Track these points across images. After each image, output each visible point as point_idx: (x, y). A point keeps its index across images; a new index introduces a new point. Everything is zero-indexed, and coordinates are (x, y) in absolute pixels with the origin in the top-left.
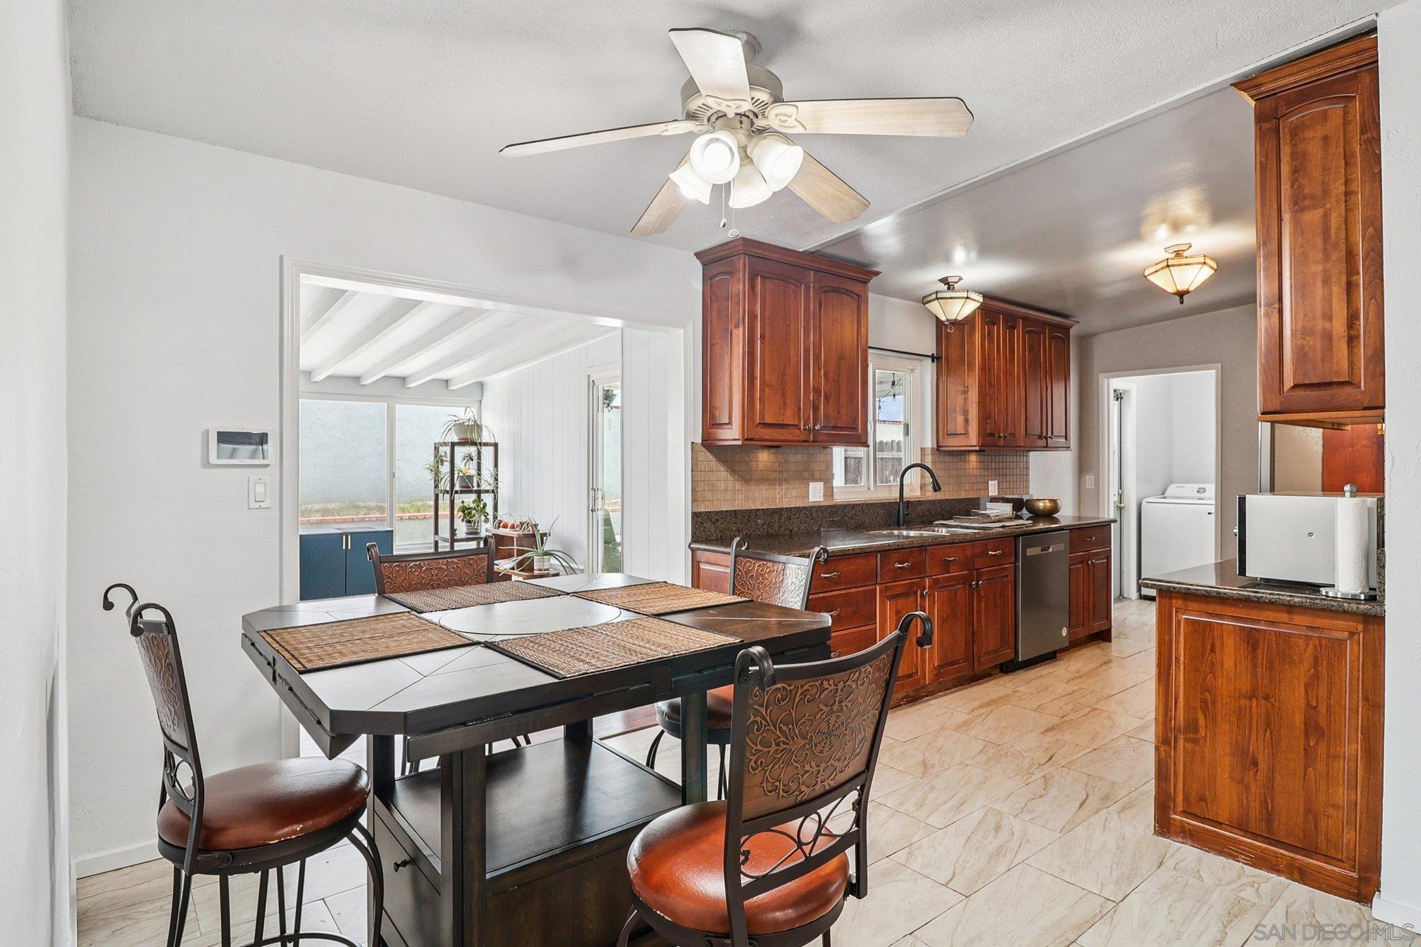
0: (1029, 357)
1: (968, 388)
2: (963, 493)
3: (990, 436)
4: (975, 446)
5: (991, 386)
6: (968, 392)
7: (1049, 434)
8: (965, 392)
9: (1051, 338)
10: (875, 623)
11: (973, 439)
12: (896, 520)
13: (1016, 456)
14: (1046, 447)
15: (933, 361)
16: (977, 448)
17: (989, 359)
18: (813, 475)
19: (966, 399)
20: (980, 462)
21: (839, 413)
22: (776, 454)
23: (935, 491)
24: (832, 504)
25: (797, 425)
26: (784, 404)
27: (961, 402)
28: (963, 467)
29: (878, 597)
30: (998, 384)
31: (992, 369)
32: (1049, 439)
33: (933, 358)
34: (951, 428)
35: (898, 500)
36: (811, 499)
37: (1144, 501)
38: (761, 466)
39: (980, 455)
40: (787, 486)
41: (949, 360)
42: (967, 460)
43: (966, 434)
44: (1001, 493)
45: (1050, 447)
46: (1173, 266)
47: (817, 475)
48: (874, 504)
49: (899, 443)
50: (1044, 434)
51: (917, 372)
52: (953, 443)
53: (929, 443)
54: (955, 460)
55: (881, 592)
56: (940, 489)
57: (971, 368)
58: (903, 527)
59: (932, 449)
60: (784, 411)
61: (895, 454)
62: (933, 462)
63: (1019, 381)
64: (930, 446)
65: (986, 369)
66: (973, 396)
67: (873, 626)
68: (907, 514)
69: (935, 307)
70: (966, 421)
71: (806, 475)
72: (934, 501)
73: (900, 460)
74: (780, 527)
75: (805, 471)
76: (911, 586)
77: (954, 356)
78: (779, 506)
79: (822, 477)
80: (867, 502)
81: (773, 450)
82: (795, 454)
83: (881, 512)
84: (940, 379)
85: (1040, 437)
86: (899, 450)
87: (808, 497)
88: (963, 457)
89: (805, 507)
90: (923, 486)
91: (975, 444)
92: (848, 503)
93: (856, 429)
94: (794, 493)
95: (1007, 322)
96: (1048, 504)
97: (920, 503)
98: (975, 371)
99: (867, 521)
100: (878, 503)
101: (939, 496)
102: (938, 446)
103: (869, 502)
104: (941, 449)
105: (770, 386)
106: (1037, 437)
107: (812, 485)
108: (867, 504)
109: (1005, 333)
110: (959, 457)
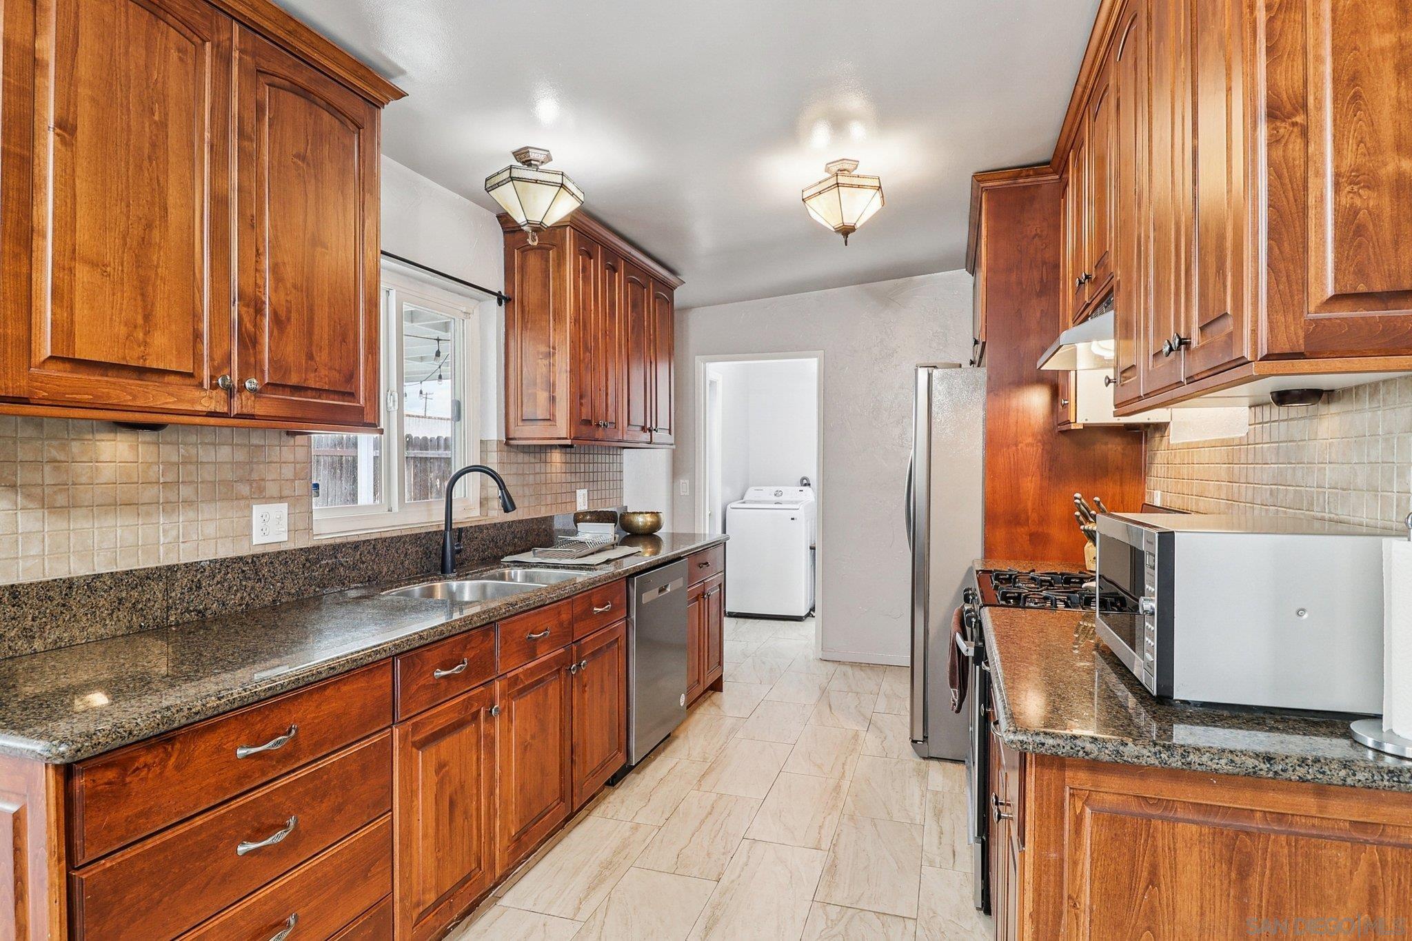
0: (632, 316)
1: (554, 348)
2: (543, 509)
3: (586, 425)
4: (566, 438)
5: (587, 349)
6: (554, 354)
7: (654, 427)
8: (549, 355)
9: (656, 297)
10: (391, 810)
11: (562, 428)
12: (439, 562)
13: (609, 454)
14: (650, 443)
15: (500, 304)
16: (568, 442)
17: (584, 309)
18: (261, 490)
19: (551, 366)
20: (566, 463)
21: (310, 357)
22: (158, 444)
23: (506, 511)
24: (309, 545)
25: (191, 375)
26: (147, 318)
27: (544, 370)
28: (543, 471)
29: (396, 753)
30: (595, 347)
31: (588, 325)
32: (654, 432)
33: (499, 296)
34: (528, 412)
35: (443, 528)
36: (257, 539)
37: (729, 507)
38: (107, 472)
39: (566, 453)
40: (191, 515)
41: (526, 303)
42: (548, 460)
43: (551, 419)
44: (591, 505)
45: (654, 444)
46: (844, 185)
47: (272, 489)
48: (399, 538)
49: (446, 439)
50: (648, 426)
51: (475, 316)
52: (530, 433)
53: (494, 433)
54: (532, 460)
55: (403, 738)
56: (514, 508)
57: (559, 316)
58: (452, 575)
59: (499, 442)
60: (147, 333)
61: (442, 453)
62: (501, 463)
63: (620, 352)
64: (495, 438)
65: (580, 322)
66: (563, 361)
67: (384, 820)
68: (459, 552)
69: (507, 197)
70: (553, 399)
71: (245, 489)
72: (502, 524)
73: (448, 461)
74: (169, 608)
75: (240, 480)
76: (467, 704)
77: (533, 296)
78: (165, 561)
79: (286, 493)
80: (384, 535)
81: (147, 436)
82: (214, 444)
83: (412, 549)
84: (511, 332)
85: (644, 429)
86: (447, 447)
87: (250, 535)
88: (543, 456)
89: (241, 558)
90: (483, 502)
91: (565, 436)
92: (344, 540)
93: (352, 395)
94: (210, 529)
95: (606, 260)
96: (649, 519)
97: (480, 528)
98: (566, 323)
99: (385, 569)
100: (407, 536)
101: (511, 517)
102: (508, 439)
103: (388, 535)
104: (512, 442)
105: (96, 264)
106: (639, 428)
107: (258, 510)
108: (385, 540)
109: (603, 274)
110: (538, 455)
